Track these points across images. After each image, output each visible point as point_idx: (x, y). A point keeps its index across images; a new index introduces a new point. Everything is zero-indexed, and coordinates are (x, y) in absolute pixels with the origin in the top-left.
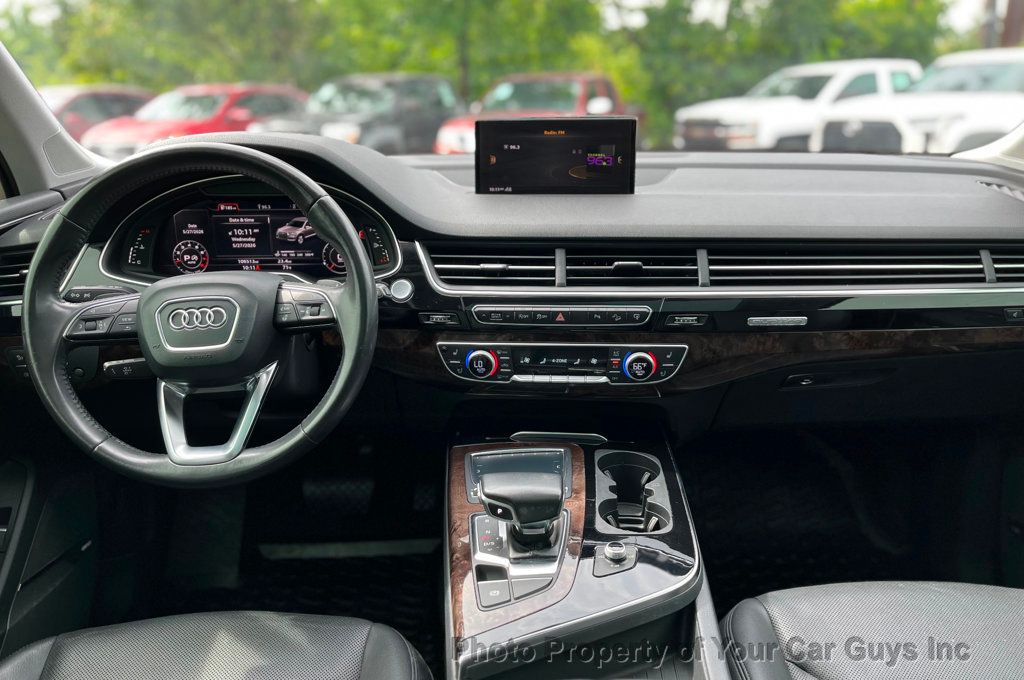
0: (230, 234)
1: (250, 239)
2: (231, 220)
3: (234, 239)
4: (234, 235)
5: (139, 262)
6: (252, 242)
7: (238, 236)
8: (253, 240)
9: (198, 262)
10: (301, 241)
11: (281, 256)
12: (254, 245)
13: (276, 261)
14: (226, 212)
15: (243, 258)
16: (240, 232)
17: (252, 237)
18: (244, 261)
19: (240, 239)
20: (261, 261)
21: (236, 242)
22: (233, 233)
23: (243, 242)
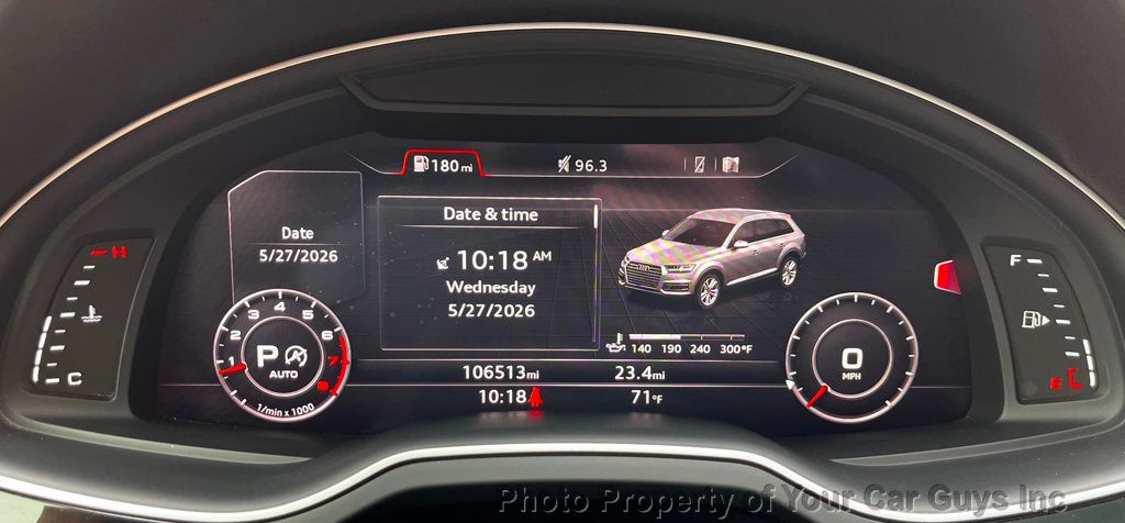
0: (442, 265)
1: (515, 288)
2: (451, 214)
3: (453, 287)
4: (455, 272)
5: (73, 379)
6: (521, 299)
7: (471, 276)
8: (528, 290)
9: (306, 374)
10: (709, 298)
11: (628, 354)
12: (530, 311)
13: (609, 374)
14: (433, 180)
15: (485, 358)
16: (481, 260)
17: (524, 278)
18: (486, 372)
19: (479, 288)
20: (548, 374)
21: (460, 298)
22: (455, 262)
23: (488, 299)
